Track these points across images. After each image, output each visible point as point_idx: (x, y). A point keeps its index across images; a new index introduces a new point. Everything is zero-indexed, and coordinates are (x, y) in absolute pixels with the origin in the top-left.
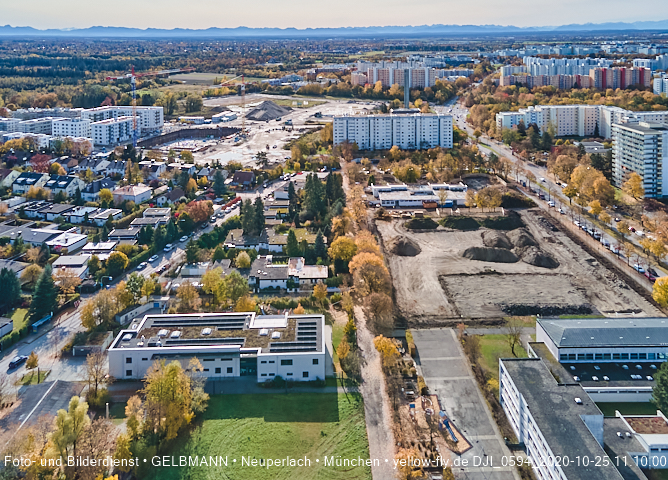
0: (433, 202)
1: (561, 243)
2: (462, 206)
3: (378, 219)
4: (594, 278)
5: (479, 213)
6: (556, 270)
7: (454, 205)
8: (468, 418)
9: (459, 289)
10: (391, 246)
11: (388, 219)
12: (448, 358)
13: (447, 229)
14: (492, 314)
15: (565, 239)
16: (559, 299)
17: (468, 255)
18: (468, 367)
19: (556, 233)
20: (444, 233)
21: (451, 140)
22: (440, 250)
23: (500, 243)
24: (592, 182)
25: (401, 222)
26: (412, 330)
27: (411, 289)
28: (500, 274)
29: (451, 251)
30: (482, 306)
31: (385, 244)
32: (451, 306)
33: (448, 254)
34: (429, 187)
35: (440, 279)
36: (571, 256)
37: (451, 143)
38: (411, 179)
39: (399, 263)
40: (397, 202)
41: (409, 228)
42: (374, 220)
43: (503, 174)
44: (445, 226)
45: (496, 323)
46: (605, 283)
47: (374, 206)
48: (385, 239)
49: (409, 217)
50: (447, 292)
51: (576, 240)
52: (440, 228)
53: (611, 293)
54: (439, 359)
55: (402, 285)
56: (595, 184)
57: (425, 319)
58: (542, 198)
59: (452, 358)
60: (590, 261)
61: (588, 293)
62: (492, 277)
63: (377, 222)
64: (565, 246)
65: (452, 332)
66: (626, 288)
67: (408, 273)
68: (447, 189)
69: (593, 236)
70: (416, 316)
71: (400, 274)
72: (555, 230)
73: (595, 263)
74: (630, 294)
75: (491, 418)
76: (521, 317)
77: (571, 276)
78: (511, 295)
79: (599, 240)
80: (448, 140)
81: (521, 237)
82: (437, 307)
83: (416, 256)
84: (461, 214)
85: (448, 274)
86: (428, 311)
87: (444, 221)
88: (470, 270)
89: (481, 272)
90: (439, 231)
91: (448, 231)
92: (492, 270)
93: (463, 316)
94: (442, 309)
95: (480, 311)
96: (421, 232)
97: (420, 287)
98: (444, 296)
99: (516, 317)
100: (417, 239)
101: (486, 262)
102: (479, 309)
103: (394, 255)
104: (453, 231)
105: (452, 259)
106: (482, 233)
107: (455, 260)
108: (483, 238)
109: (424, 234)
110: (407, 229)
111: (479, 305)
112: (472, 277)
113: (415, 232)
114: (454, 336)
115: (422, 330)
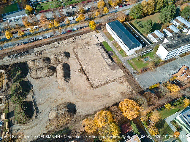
8: (174, 67)
9: (103, 79)
12: (152, 75)
13: (29, 96)
14: (117, 67)
17: (68, 80)
19: (30, 52)
20: (36, 96)
22: (63, 93)
27: (110, 97)
28: (82, 68)
29: (62, 89)
32: (117, 80)
35: (97, 87)
36: (54, 48)
39: (86, 110)
41: (32, 117)
44: (25, 97)
45: (122, 65)
48: (53, 127)
50: (108, 83)
57: (134, 86)
59: (151, 74)
61: (86, 45)
65: (136, 77)
69: (34, 41)
70: (134, 89)
72: (27, 52)
75: (170, 63)
82: (122, 84)
83: (74, 103)
84: (3, 92)
85: (89, 85)
86: (126, 87)
87: (19, 98)
88: (82, 78)
89: (82, 74)
90: (35, 99)
91: (34, 94)
92: (80, 70)
93: (124, 75)
94: (121, 83)
95: (117, 70)
96: (37, 109)
97: (106, 94)
98: (110, 84)
99: (115, 61)
100: (49, 109)
101: (71, 73)
102: (115, 71)
103: (77, 115)
104: (33, 92)
105: (72, 87)
106: (34, 78)
107: (73, 85)
108: (41, 77)
109: (38, 107)
110: (34, 118)
111: (113, 71)
112: (89, 77)
113: (37, 112)
114: (138, 75)
115: (141, 86)
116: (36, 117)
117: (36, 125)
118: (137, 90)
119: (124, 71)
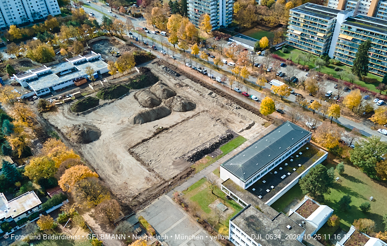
0: (82, 78)
1: (187, 85)
2: (106, 75)
3: (45, 112)
4: (219, 107)
5: (122, 78)
6: (197, 110)
7: (100, 76)
9: (149, 156)
10: (75, 137)
11: (53, 109)
12: (178, 223)
13: (107, 101)
14: (183, 168)
15: (187, 81)
16: (212, 133)
17: (137, 122)
18: (194, 222)
19: (181, 78)
20: (107, 106)
21: (58, 6)
22: (115, 124)
23: (154, 102)
24: (184, 28)
25: (66, 107)
26: (140, 211)
27: (115, 173)
28: (167, 129)
29: (122, 122)
30: (173, 164)
31: (68, 137)
32: (152, 174)
33: (122, 126)
34: (70, 64)
35: (132, 153)
36: (198, 94)
37: (59, 9)
38: (48, 59)
39: (91, 151)
40: (51, 88)
41: (77, 112)
42: (41, 115)
43: (118, 33)
44: (105, 99)
45: (189, 173)
46: (227, 109)
47: (30, 98)
48: (64, 131)
49: (70, 101)
50: (143, 163)
51: (193, 79)
52: (101, 102)
53: (233, 115)
54: (173, 227)
55: (106, 172)
56: (186, 29)
57: (143, 197)
58: (155, 48)
59: (181, 221)
60: (210, 94)
61: (223, 121)
62: (163, 134)
63: (45, 115)
64: (191, 87)
65: (167, 198)
66: (239, 108)
67: (104, 158)
68: (85, 61)
69: (202, 73)
70: (135, 198)
71: (98, 161)
72: (178, 75)
73: (214, 94)
74: (243, 112)
76: (200, 160)
77: (207, 111)
78: (184, 145)
79: (206, 74)
80: (55, 7)
81: (164, 90)
82: (144, 180)
83: (100, 138)
84: (110, 83)
85: (133, 145)
86: (140, 188)
87: (101, 94)
88: (146, 134)
89: (154, 132)
90: (102, 106)
91: (110, 103)
92: (161, 128)
93: (167, 180)
94: (148, 180)
95: (174, 169)
96: (89, 112)
97: (120, 167)
98: (142, 167)
99: (197, 162)
100: (91, 121)
101: (152, 122)
102: (172, 167)
103: (82, 145)
104: (113, 102)
105: (128, 129)
106: (134, 96)
107: (130, 129)
108: (137, 100)
109: (92, 113)
110: (76, 113)
111: (171, 164)
112: (151, 141)
113: (84, 114)
114: (171, 200)
115: (146, 207)
116: (78, 115)
117: (68, 119)
118: (134, 203)
119: (176, 178)
